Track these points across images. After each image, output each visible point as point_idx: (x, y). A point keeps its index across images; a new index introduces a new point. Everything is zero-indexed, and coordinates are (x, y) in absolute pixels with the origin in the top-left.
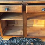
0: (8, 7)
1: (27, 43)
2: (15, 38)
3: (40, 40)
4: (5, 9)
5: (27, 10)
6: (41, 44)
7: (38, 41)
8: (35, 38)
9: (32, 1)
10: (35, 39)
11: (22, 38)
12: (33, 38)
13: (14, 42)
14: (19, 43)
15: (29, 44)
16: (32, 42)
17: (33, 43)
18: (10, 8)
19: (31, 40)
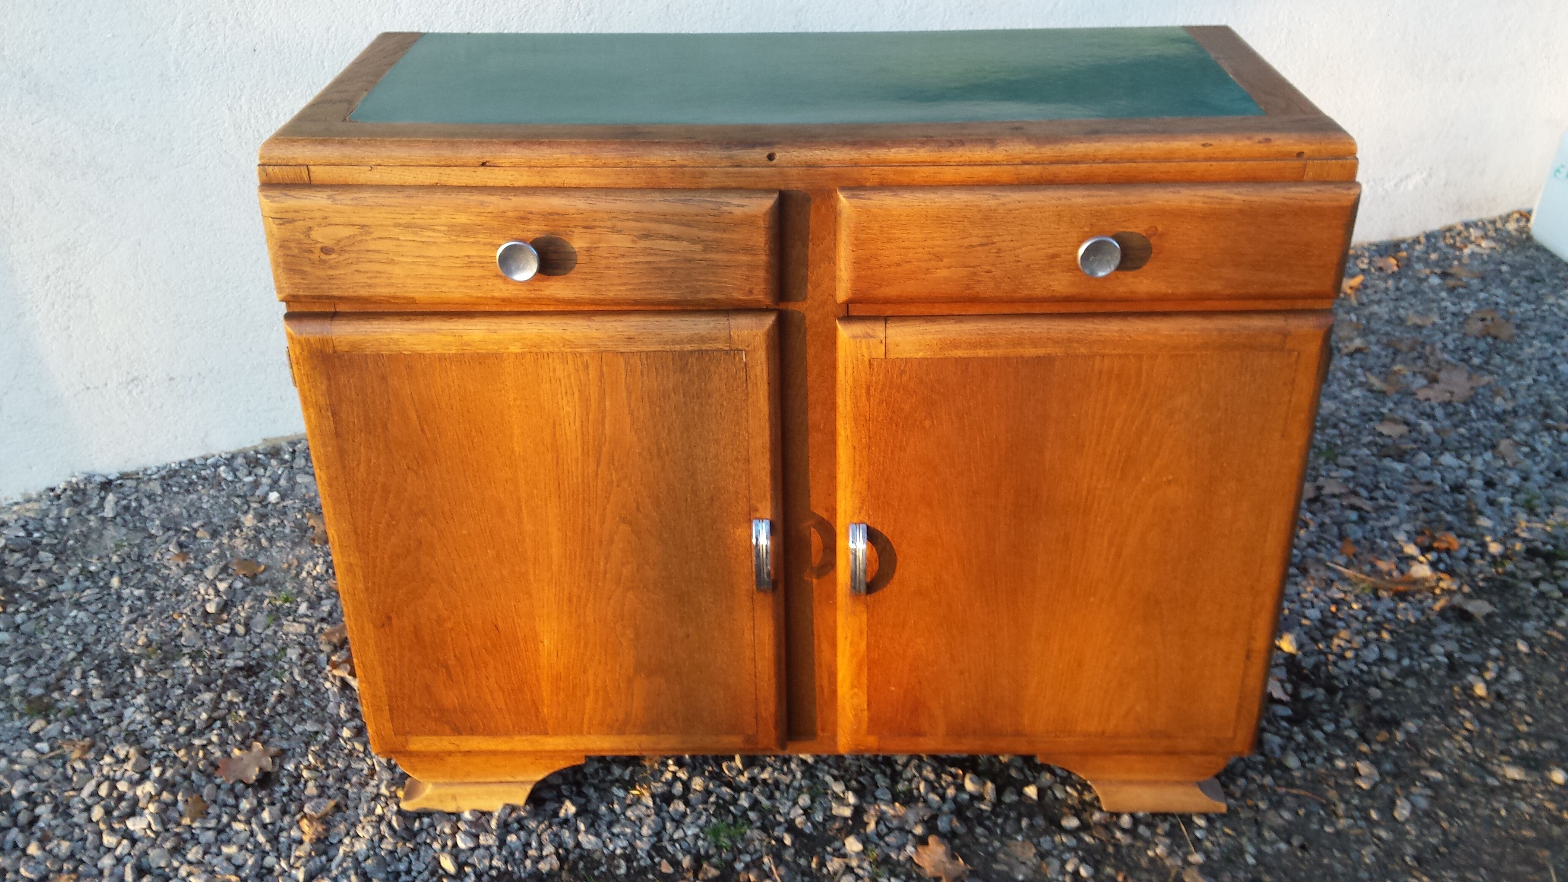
0: (548, 216)
1: (853, 845)
2: (633, 761)
3: (1066, 780)
4: (508, 259)
5: (858, 263)
6: (1091, 856)
7: (1025, 808)
8: (970, 764)
9: (923, 154)
10: (981, 776)
11: (750, 762)
12: (941, 762)
13: (618, 846)
14: (698, 860)
15: (885, 863)
16: (931, 825)
17: (949, 837)
18: (578, 243)
19: (909, 799)
